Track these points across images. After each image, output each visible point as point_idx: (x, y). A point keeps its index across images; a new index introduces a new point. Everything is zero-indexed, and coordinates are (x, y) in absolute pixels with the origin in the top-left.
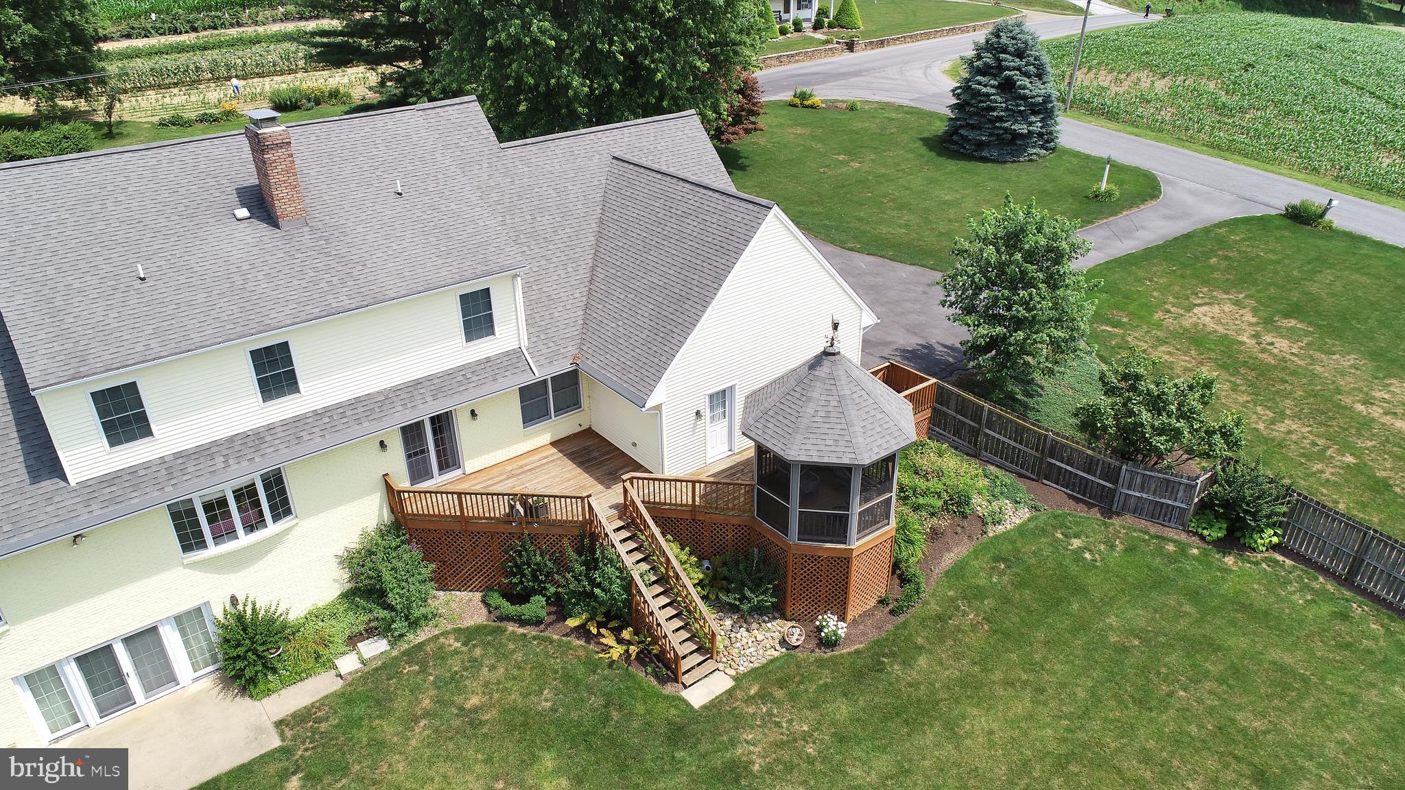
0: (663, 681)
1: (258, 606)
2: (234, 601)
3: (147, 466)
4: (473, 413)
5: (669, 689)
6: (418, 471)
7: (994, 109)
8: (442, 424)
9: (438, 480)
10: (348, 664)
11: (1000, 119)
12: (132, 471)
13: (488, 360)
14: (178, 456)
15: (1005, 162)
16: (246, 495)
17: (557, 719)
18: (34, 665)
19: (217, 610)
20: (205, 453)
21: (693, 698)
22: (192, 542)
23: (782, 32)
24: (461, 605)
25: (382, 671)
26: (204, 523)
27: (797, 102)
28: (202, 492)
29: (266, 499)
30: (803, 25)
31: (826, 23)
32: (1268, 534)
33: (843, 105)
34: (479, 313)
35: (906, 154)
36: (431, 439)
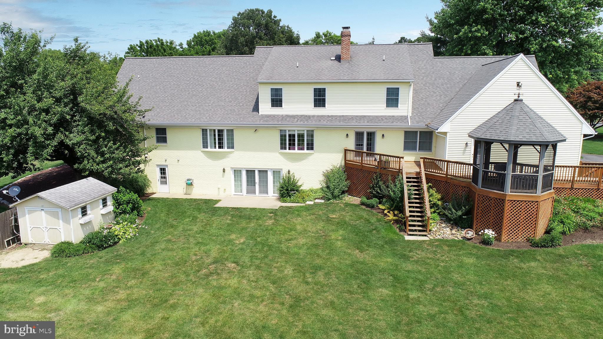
0: (401, 230)
1: (295, 179)
2: (289, 172)
3: (278, 116)
4: (383, 135)
5: (402, 233)
6: (359, 152)
8: (370, 136)
10: (311, 203)
12: (274, 116)
13: (393, 116)
14: (287, 116)
16: (301, 136)
17: (354, 227)
18: (238, 166)
19: (284, 173)
20: (294, 117)
21: (407, 238)
22: (283, 147)
24: (352, 200)
25: (317, 206)
26: (287, 141)
28: (289, 130)
29: (307, 141)
34: (392, 97)
36: (366, 141)
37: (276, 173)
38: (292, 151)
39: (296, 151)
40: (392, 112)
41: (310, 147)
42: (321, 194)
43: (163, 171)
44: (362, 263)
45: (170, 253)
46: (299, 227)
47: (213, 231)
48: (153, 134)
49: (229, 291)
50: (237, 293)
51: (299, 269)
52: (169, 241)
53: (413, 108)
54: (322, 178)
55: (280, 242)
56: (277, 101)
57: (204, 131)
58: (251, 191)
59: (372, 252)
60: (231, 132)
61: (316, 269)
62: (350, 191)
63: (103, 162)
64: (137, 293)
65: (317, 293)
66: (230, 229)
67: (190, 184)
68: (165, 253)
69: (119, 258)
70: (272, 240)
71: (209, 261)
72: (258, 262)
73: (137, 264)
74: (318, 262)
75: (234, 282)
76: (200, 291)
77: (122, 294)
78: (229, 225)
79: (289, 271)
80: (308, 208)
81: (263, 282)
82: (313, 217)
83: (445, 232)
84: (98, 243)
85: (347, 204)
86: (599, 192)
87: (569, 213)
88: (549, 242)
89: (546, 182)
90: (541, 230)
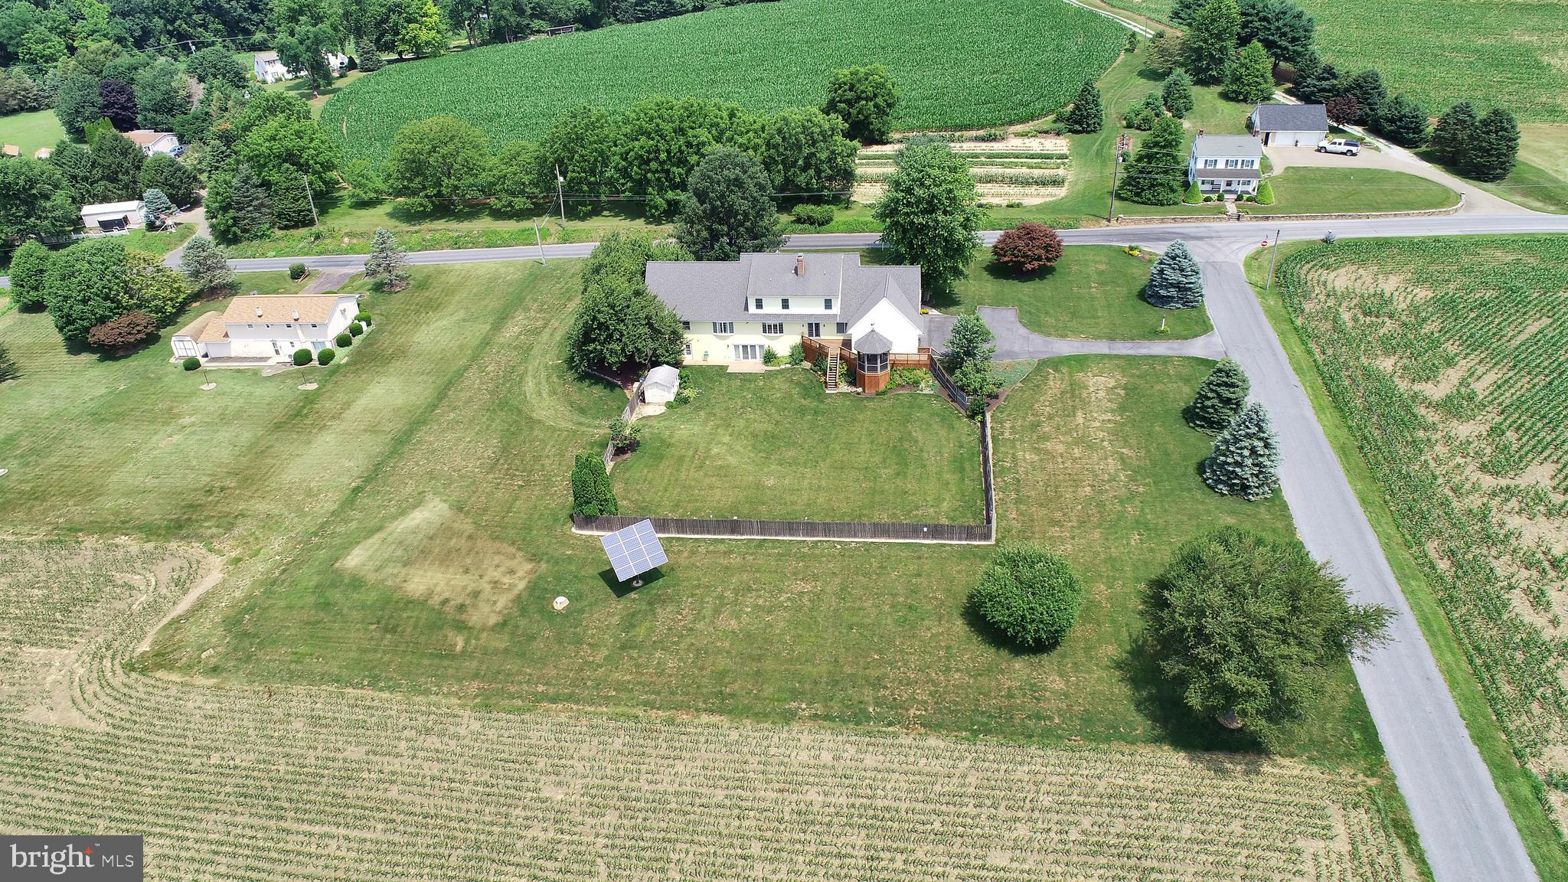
1: (773, 351)
2: (769, 346)
3: (760, 314)
4: (824, 326)
5: (825, 389)
6: (811, 334)
7: (1156, 281)
8: (817, 325)
9: (814, 338)
10: (783, 367)
11: (1156, 286)
12: (758, 314)
13: (830, 315)
14: (766, 314)
15: (1157, 306)
16: (775, 326)
17: (804, 385)
18: (737, 343)
19: (766, 347)
20: (770, 315)
21: (827, 392)
22: (765, 332)
23: (1207, 200)
24: (807, 365)
25: (786, 369)
26: (767, 329)
27: (1127, 250)
28: (768, 323)
29: (779, 328)
30: (1226, 196)
31: (1245, 197)
32: (979, 418)
33: (1147, 257)
34: (828, 304)
35: (1125, 290)
36: (815, 328)
37: (761, 347)
38: (770, 334)
39: (773, 334)
40: (828, 312)
41: (781, 331)
42: (788, 360)
44: (804, 406)
45: (720, 405)
48: (684, 325)
49: (752, 420)
50: (755, 421)
51: (778, 410)
52: (715, 398)
53: (841, 309)
54: (790, 350)
55: (768, 396)
56: (759, 304)
57: (714, 324)
58: (746, 357)
59: (809, 400)
60: (731, 324)
61: (785, 409)
62: (806, 359)
64: (718, 422)
65: (785, 419)
66: (741, 388)
67: (706, 355)
68: (717, 405)
70: (764, 396)
71: (739, 407)
72: (760, 407)
73: (708, 410)
74: (786, 406)
75: (752, 416)
76: (741, 420)
77: (712, 423)
78: (740, 386)
79: (773, 411)
80: (781, 372)
81: (764, 416)
82: (784, 379)
83: (844, 388)
84: (681, 401)
85: (803, 369)
86: (918, 365)
87: (898, 378)
88: (884, 393)
89: (884, 367)
90: (882, 387)
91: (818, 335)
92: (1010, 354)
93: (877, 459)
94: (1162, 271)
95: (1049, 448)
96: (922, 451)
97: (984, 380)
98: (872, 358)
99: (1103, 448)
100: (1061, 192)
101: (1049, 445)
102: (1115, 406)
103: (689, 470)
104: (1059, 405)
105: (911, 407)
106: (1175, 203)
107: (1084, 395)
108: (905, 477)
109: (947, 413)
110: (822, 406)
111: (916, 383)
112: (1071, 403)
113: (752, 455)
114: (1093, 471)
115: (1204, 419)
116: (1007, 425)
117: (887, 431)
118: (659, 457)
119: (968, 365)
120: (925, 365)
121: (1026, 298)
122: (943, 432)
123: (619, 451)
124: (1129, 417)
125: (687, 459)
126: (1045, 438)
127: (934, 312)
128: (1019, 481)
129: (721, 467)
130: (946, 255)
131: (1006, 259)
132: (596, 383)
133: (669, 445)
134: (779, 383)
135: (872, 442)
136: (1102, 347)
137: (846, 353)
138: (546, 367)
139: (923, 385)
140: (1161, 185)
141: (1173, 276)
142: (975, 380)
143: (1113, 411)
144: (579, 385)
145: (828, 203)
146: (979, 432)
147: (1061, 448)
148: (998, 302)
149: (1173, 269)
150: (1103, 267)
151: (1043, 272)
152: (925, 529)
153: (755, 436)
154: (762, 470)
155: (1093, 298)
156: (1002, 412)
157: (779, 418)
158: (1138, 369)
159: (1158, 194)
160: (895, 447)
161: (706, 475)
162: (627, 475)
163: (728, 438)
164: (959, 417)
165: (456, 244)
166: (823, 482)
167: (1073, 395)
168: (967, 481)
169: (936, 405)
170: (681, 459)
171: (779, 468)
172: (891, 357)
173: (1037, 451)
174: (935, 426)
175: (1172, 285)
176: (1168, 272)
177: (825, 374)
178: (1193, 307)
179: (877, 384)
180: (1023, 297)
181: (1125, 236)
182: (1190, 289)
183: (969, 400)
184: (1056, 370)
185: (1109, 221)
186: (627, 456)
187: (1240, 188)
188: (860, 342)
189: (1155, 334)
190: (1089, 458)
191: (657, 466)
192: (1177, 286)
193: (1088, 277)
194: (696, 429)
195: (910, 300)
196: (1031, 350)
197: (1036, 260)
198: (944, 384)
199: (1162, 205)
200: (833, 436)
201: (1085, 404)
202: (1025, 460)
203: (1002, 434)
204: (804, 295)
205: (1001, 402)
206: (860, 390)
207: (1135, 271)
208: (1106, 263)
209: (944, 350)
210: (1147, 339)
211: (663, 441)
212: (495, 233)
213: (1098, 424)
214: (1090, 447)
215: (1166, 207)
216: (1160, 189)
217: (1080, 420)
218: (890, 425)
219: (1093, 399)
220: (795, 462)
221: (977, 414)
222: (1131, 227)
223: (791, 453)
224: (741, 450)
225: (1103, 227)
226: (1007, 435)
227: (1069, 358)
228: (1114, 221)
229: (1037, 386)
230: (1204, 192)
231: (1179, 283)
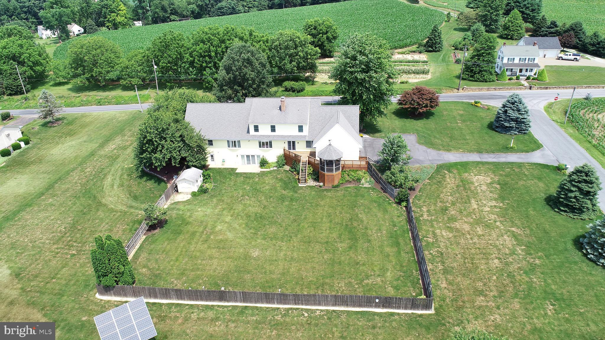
1: (266, 159)
2: (263, 156)
3: (257, 135)
4: (298, 143)
5: (299, 183)
6: (290, 148)
7: (501, 117)
8: (294, 142)
9: (292, 151)
10: (272, 169)
11: (501, 121)
13: (301, 136)
14: (261, 135)
15: (502, 133)
16: (267, 143)
17: (285, 181)
18: (243, 154)
20: (263, 136)
21: (300, 185)
22: (260, 147)
23: (510, 79)
24: (287, 168)
25: (274, 171)
26: (262, 145)
27: (473, 104)
28: (262, 141)
29: (269, 144)
30: (521, 78)
31: (531, 78)
32: (404, 204)
33: (487, 107)
34: (301, 129)
35: (479, 125)
36: (292, 144)
37: (258, 156)
38: (264, 148)
39: (265, 148)
40: (301, 134)
41: (271, 146)
42: (276, 165)
43: (212, 156)
44: (284, 195)
45: (227, 194)
46: (267, 182)
47: (238, 185)
48: (207, 142)
49: (248, 205)
50: (250, 205)
51: (266, 198)
52: (225, 189)
53: (309, 132)
54: (277, 159)
55: (260, 188)
56: (256, 129)
57: (228, 141)
58: (248, 163)
59: (288, 191)
60: (239, 142)
61: (271, 197)
62: (286, 164)
63: (196, 161)
64: (224, 206)
65: (270, 204)
66: (244, 183)
67: (224, 162)
68: (226, 194)
69: (212, 196)
70: (258, 188)
71: (240, 196)
72: (254, 196)
73: (219, 198)
74: (272, 195)
75: (248, 202)
76: (240, 205)
77: (220, 207)
78: (243, 181)
79: (263, 198)
80: (270, 172)
81: (256, 202)
82: (272, 177)
83: (311, 183)
84: (203, 191)
85: (285, 171)
86: (360, 168)
87: (347, 176)
88: (337, 186)
89: (337, 169)
90: (336, 183)
91: (294, 149)
92: (418, 161)
93: (335, 235)
94: (506, 112)
95: (458, 227)
96: (366, 228)
97: (406, 178)
98: (330, 163)
99: (498, 227)
100: (429, 77)
101: (457, 225)
102: (496, 196)
103: (197, 243)
104: (457, 195)
105: (356, 196)
106: (493, 81)
107: (473, 188)
108: (356, 250)
109: (381, 200)
110: (296, 195)
111: (359, 180)
112: (465, 194)
113: (245, 231)
114: (495, 246)
115: (567, 206)
116: (425, 209)
117: (341, 213)
118: (178, 233)
119: (395, 168)
120: (364, 168)
121: (420, 129)
122: (380, 215)
123: (152, 228)
124: (508, 204)
125: (198, 234)
126: (452, 219)
127: (366, 136)
128: (442, 254)
129: (221, 241)
130: (375, 100)
131: (407, 106)
132: (150, 179)
133: (188, 223)
134: (268, 180)
135: (331, 221)
136: (474, 157)
137: (312, 160)
138: (122, 169)
139: (363, 181)
140: (485, 71)
141: (514, 114)
142: (400, 177)
143: (495, 200)
144: (139, 180)
145: (302, 80)
146: (405, 214)
147: (467, 227)
148: (405, 131)
149: (513, 110)
150: (461, 112)
151: (427, 115)
152: (377, 301)
153: (248, 216)
154: (250, 243)
155: (461, 129)
156: (419, 200)
157: (266, 203)
158: (503, 171)
159: (484, 76)
160: (347, 225)
161: (209, 247)
162: (152, 246)
163: (229, 218)
164: (389, 204)
165: (99, 103)
166: (295, 254)
167: (465, 189)
168: (403, 254)
169: (374, 195)
170: (194, 234)
171: (263, 242)
172: (342, 163)
173: (450, 229)
174: (374, 210)
175: (513, 120)
176: (510, 112)
177: (298, 174)
178: (525, 133)
179: (333, 180)
180: (418, 128)
181: (470, 97)
182: (523, 122)
183: (396, 191)
184: (449, 172)
185: (458, 90)
186: (156, 231)
187: (528, 74)
188: (321, 153)
189: (507, 149)
190: (490, 235)
191: (176, 239)
192: (516, 120)
193: (455, 117)
194: (209, 211)
195: (353, 126)
196: (430, 158)
197: (424, 107)
198: (378, 180)
199: (486, 82)
200: (303, 217)
201: (475, 194)
202: (443, 236)
203: (422, 215)
204: (285, 123)
205: (417, 192)
206: (321, 184)
207: (481, 114)
208: (463, 110)
209: (376, 158)
210: (503, 152)
211: (183, 220)
212: (121, 97)
213: (488, 209)
214: (487, 226)
215: (488, 83)
216: (484, 73)
217: (476, 206)
218: (343, 209)
219: (479, 191)
220: (275, 237)
221: (403, 201)
222: (471, 93)
223: (273, 230)
224: (237, 227)
225: (455, 93)
226: (425, 217)
227: (456, 164)
228: (461, 90)
229: (439, 182)
230: (508, 76)
231: (518, 118)
